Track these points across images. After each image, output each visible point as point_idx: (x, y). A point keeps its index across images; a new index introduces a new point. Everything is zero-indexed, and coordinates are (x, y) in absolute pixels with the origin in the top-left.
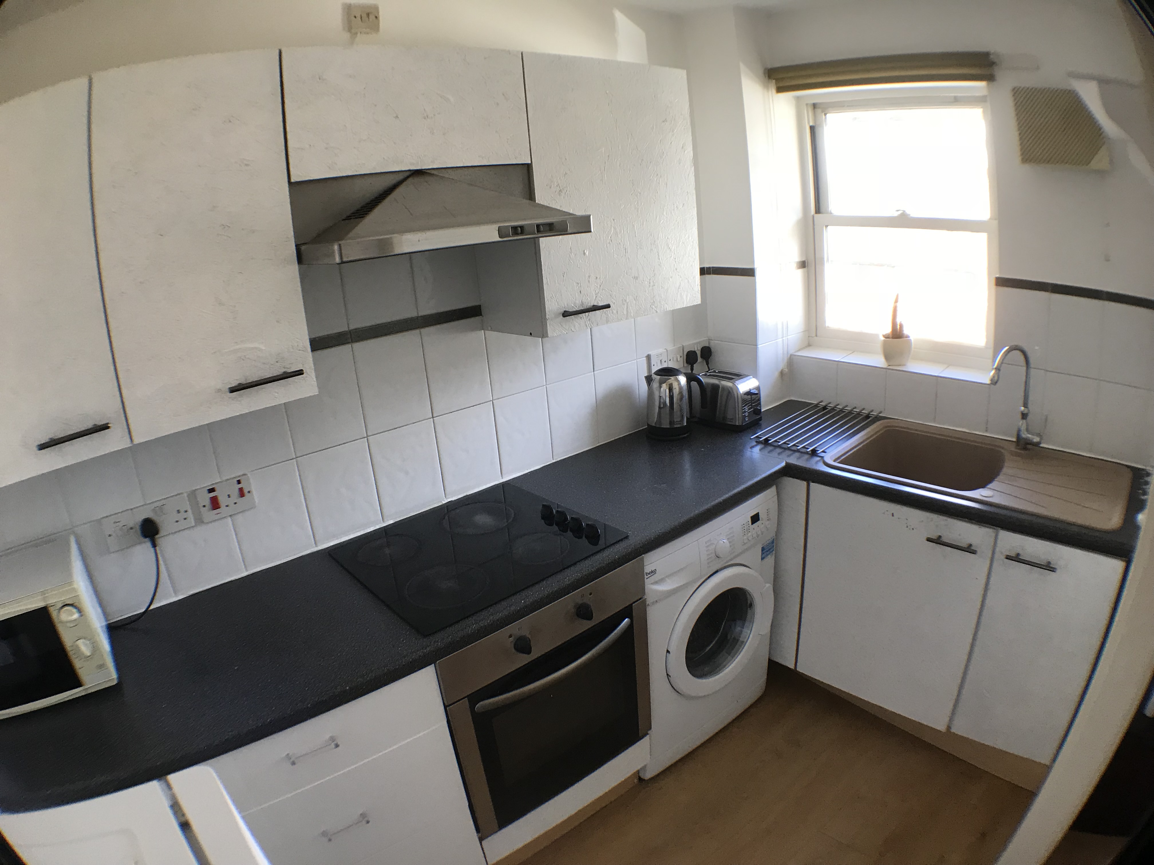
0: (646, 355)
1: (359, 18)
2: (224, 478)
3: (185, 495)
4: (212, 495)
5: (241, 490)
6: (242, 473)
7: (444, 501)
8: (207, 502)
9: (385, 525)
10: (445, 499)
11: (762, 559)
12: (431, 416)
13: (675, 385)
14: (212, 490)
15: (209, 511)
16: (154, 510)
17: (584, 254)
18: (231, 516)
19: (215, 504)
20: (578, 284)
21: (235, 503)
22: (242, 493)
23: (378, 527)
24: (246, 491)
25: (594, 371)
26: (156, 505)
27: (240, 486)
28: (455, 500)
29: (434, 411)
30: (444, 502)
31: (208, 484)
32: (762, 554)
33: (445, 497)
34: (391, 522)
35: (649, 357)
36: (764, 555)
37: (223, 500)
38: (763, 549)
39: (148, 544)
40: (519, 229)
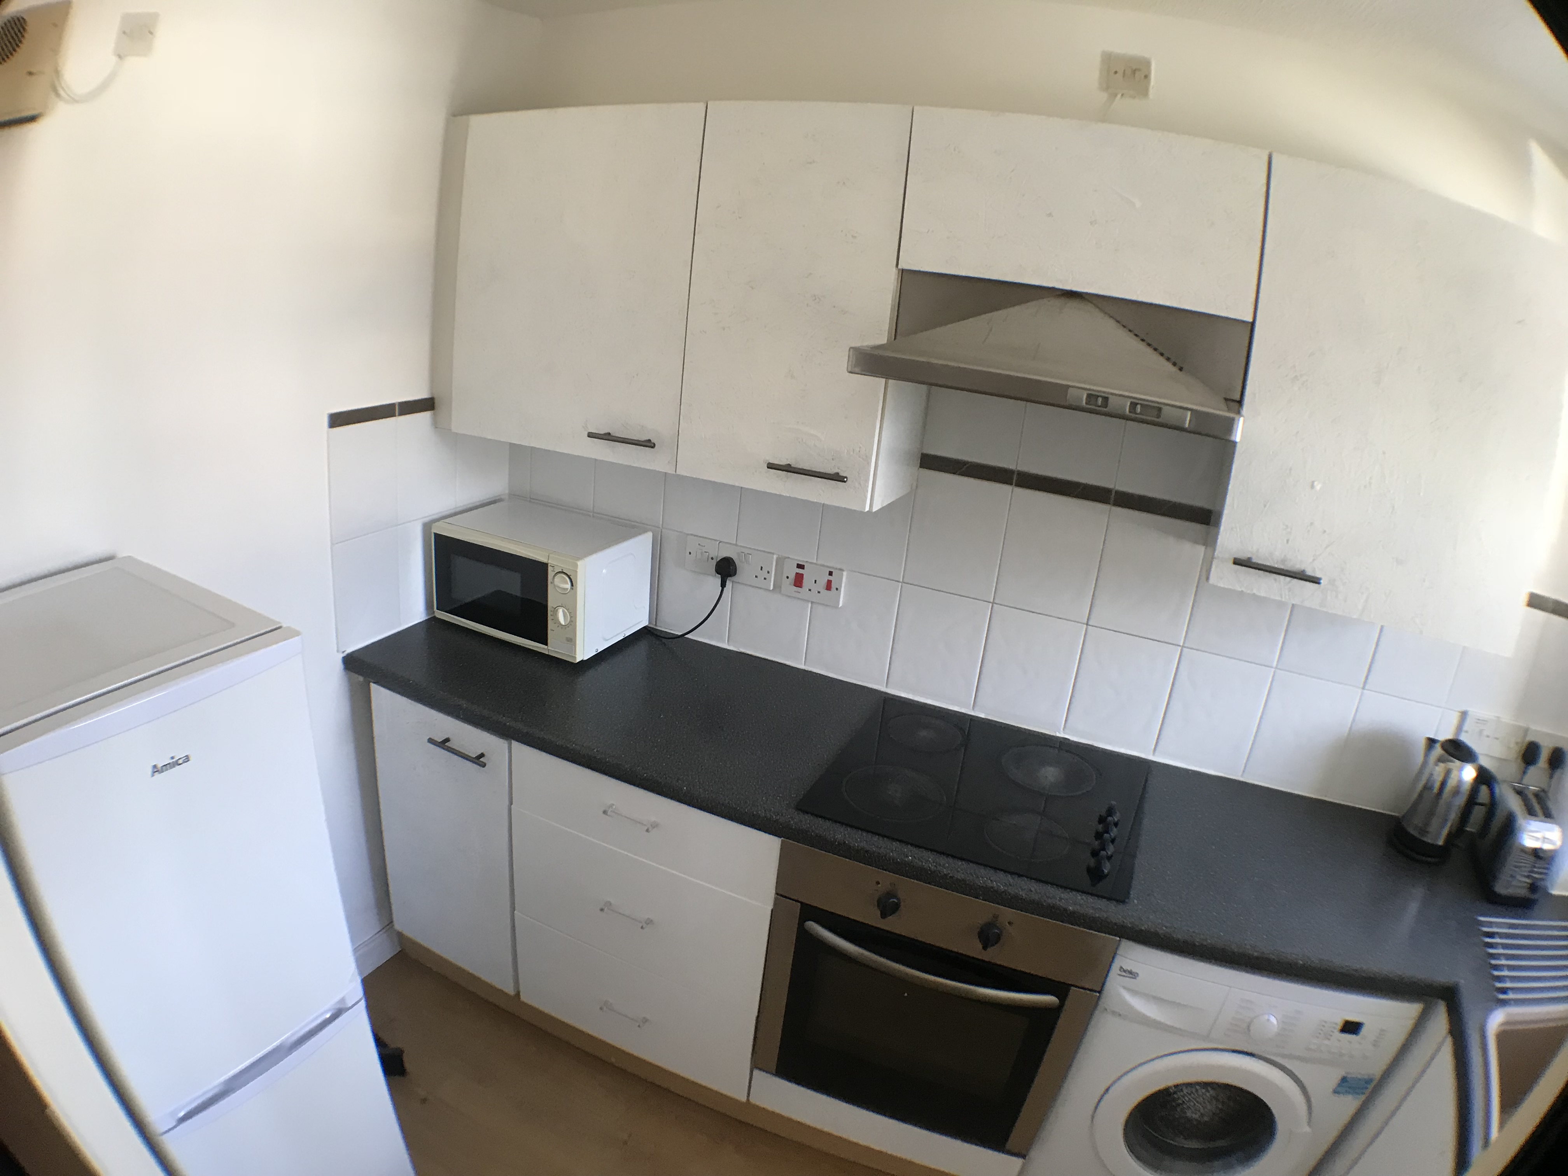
0: (1463, 709)
1: (1120, 75)
2: (820, 562)
3: (775, 557)
4: (800, 571)
5: (829, 583)
6: (839, 567)
7: (1059, 733)
8: (792, 576)
9: (973, 713)
10: (1062, 733)
11: (1335, 1092)
12: (1085, 621)
13: (1454, 775)
14: (800, 566)
15: (790, 584)
16: (738, 554)
17: (1312, 487)
18: (812, 603)
19: (798, 581)
20: (1287, 526)
21: (819, 592)
22: (829, 586)
23: (963, 711)
24: (834, 586)
25: (1363, 688)
26: (743, 550)
27: (830, 578)
28: (1073, 741)
29: (1092, 616)
30: (1058, 735)
31: (801, 560)
32: (1339, 1085)
33: (1063, 730)
34: (982, 716)
35: (1464, 715)
36: (1339, 1089)
37: (807, 582)
38: (1344, 1080)
39: (718, 580)
40: (1100, 400)
